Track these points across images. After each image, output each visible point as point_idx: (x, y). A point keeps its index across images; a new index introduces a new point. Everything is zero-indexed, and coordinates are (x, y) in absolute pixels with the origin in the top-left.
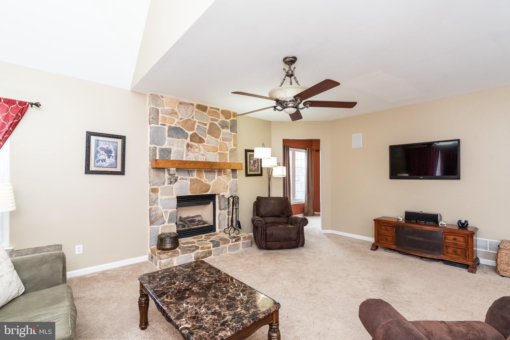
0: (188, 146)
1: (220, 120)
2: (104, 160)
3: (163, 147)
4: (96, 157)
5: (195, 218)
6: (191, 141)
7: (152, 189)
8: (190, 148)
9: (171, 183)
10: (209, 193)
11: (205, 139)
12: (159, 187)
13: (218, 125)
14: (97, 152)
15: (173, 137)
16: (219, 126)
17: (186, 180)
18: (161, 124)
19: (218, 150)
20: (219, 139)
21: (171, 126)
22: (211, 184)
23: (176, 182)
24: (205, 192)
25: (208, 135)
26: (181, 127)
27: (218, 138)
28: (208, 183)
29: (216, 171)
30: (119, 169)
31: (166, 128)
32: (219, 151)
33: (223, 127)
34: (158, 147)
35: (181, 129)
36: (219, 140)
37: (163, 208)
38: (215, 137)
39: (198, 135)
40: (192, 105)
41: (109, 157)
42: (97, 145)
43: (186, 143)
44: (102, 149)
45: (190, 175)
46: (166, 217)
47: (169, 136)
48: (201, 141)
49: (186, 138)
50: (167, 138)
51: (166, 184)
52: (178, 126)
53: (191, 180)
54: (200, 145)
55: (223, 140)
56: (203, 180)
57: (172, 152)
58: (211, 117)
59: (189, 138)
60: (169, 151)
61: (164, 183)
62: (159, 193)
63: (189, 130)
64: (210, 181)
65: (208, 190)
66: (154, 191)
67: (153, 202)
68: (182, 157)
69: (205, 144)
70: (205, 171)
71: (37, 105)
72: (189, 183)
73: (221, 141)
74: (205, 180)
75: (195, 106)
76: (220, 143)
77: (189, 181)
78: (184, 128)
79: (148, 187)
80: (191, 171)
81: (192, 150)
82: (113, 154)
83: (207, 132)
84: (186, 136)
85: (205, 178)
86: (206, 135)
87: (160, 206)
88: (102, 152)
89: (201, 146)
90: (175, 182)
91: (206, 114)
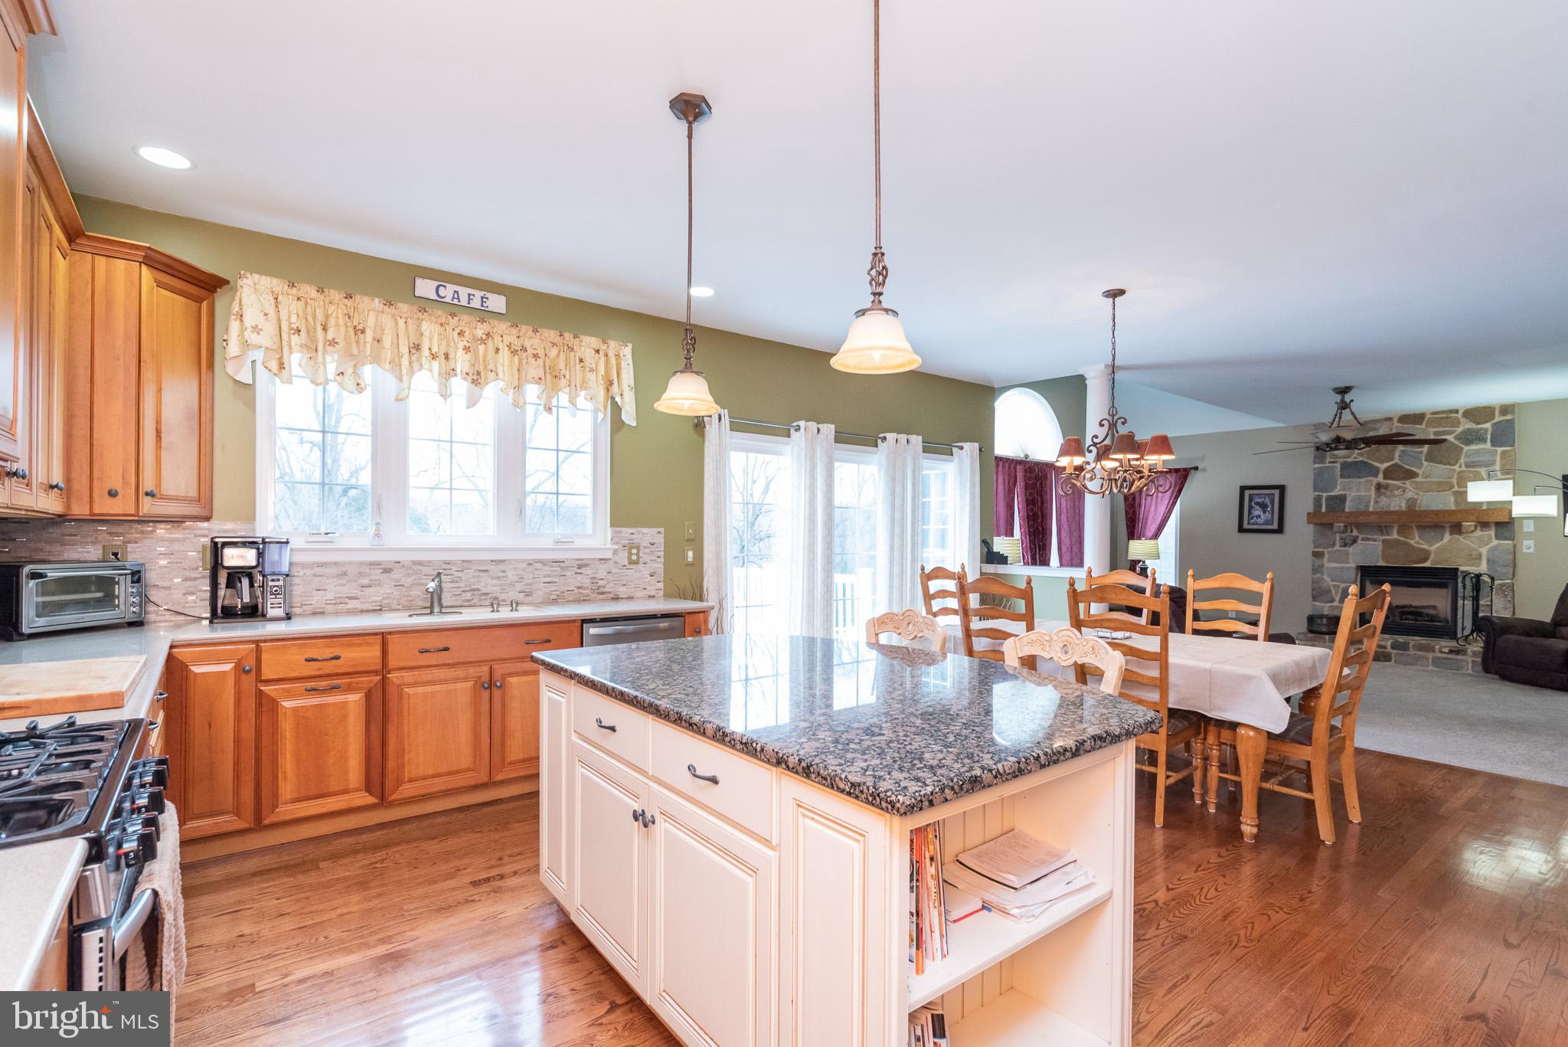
0: (1379, 487)
1: (1459, 430)
2: (1259, 517)
3: (1333, 494)
4: (1250, 513)
5: (1423, 610)
6: (1385, 478)
7: (1313, 552)
8: (1383, 490)
9: (1345, 545)
10: (1427, 564)
11: (1420, 472)
12: (1326, 551)
13: (1453, 440)
14: (1251, 508)
15: (1349, 477)
16: (1457, 443)
17: (1375, 540)
18: (1330, 462)
19: (1453, 487)
20: (1458, 465)
21: (1345, 462)
22: (1433, 548)
23: (1355, 545)
24: (1418, 563)
25: (1425, 463)
26: (1365, 460)
27: (1454, 465)
28: (1425, 547)
29: (1448, 525)
30: (1275, 526)
31: (1338, 466)
32: (1456, 488)
33: (1468, 442)
34: (1324, 495)
35: (1366, 463)
36: (1456, 467)
37: (1332, 581)
38: (1446, 465)
39: (1403, 467)
40: (1390, 419)
41: (1264, 512)
42: (1251, 500)
43: (1374, 483)
44: (1258, 504)
45: (1384, 532)
46: (1337, 593)
47: (1342, 476)
48: (1410, 475)
49: (1376, 477)
50: (1340, 480)
51: (1337, 547)
52: (1361, 459)
53: (1384, 541)
54: (1407, 482)
55: (1467, 466)
56: (1412, 542)
57: (1349, 499)
58: (1436, 429)
59: (1381, 475)
60: (1342, 499)
61: (1333, 545)
62: (1325, 559)
63: (1382, 462)
64: (1431, 544)
65: (1425, 560)
66: (1317, 555)
67: (1316, 570)
68: (1367, 506)
69: (1418, 479)
70: (1418, 527)
71: (1196, 468)
72: (1380, 548)
73: (1464, 468)
74: (1418, 543)
75: (1396, 420)
76: (1459, 473)
77: (1380, 543)
78: (1371, 459)
79: (1311, 548)
80: (1386, 526)
81: (1388, 493)
82: (1269, 509)
83: (1423, 458)
84: (1375, 472)
85: (1416, 540)
86: (1422, 464)
87: (1326, 577)
88: (1257, 507)
89: (1408, 484)
90: (1353, 544)
91: (1423, 426)
